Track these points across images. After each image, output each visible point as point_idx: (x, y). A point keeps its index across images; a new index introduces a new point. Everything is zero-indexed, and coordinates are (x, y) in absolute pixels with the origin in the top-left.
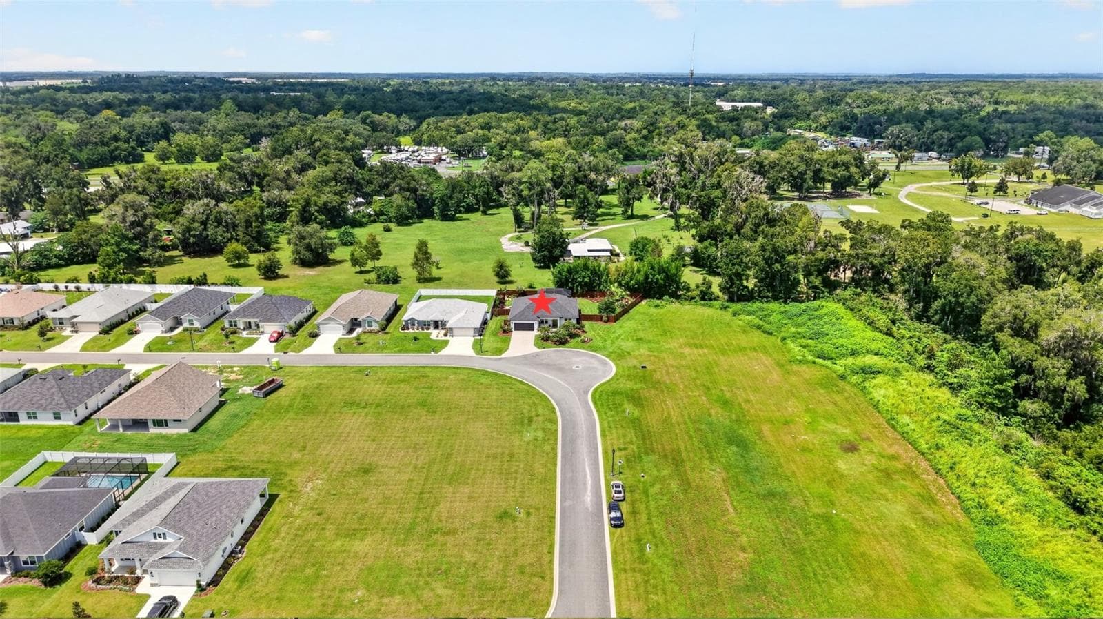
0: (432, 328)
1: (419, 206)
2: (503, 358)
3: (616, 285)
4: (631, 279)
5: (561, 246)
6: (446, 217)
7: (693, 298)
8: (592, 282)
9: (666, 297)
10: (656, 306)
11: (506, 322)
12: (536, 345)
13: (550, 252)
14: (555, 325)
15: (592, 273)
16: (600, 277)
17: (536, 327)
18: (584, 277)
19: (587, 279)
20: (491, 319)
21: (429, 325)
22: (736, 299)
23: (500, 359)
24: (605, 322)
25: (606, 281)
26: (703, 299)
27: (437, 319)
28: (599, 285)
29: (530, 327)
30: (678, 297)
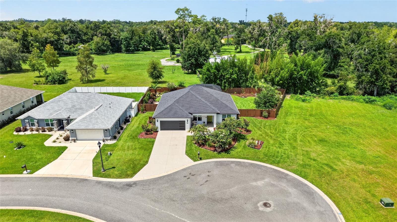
0: (55, 128)
1: (112, 45)
2: (135, 183)
3: (263, 80)
4: (276, 76)
5: (204, 55)
6: (128, 51)
7: (332, 93)
8: (239, 78)
9: (308, 92)
10: (303, 101)
11: (152, 120)
12: (189, 153)
13: (196, 60)
14: (210, 122)
15: (239, 69)
16: (246, 74)
17: (188, 126)
18: (232, 74)
19: (235, 76)
20: (136, 115)
21: (52, 125)
22: (375, 93)
23: (129, 185)
24: (265, 117)
25: (252, 78)
26: (341, 94)
27: (60, 117)
28: (247, 80)
29: (181, 126)
30: (318, 93)
